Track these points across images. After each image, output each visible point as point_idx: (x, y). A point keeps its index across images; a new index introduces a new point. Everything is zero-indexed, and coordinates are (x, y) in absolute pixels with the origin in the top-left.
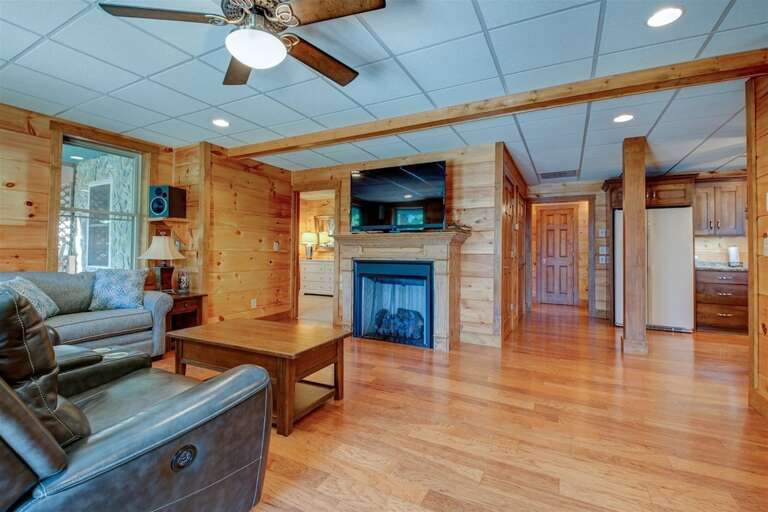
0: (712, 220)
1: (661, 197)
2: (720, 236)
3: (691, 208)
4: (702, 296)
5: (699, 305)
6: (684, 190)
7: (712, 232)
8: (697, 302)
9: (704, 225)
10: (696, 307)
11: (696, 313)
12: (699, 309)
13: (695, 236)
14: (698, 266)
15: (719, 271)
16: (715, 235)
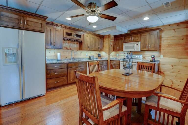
0: (52, 42)
1: (30, 24)
2: (55, 49)
3: (44, 34)
4: (49, 75)
5: (48, 80)
6: (41, 24)
7: (52, 47)
8: (47, 79)
9: (49, 43)
10: (46, 81)
11: (47, 84)
12: (48, 82)
13: (46, 48)
14: (47, 62)
15: (55, 64)
16: (53, 48)
